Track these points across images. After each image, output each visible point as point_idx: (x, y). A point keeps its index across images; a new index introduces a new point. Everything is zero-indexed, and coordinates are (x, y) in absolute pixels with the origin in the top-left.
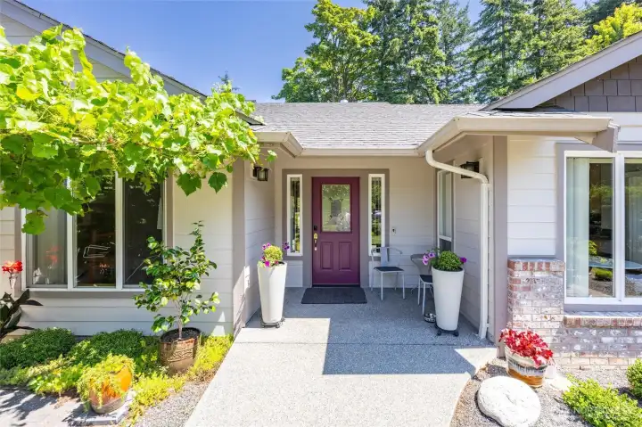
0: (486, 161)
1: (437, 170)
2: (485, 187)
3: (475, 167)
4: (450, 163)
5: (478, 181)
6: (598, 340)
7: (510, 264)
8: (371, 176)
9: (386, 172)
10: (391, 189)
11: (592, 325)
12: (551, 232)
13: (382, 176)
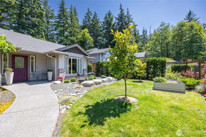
0: (56, 56)
1: (47, 56)
2: (56, 60)
3: (54, 57)
4: (50, 56)
5: (55, 59)
6: (69, 79)
7: (59, 70)
8: (31, 56)
9: (35, 56)
10: (36, 59)
11: (68, 77)
12: (64, 66)
13: (34, 56)
